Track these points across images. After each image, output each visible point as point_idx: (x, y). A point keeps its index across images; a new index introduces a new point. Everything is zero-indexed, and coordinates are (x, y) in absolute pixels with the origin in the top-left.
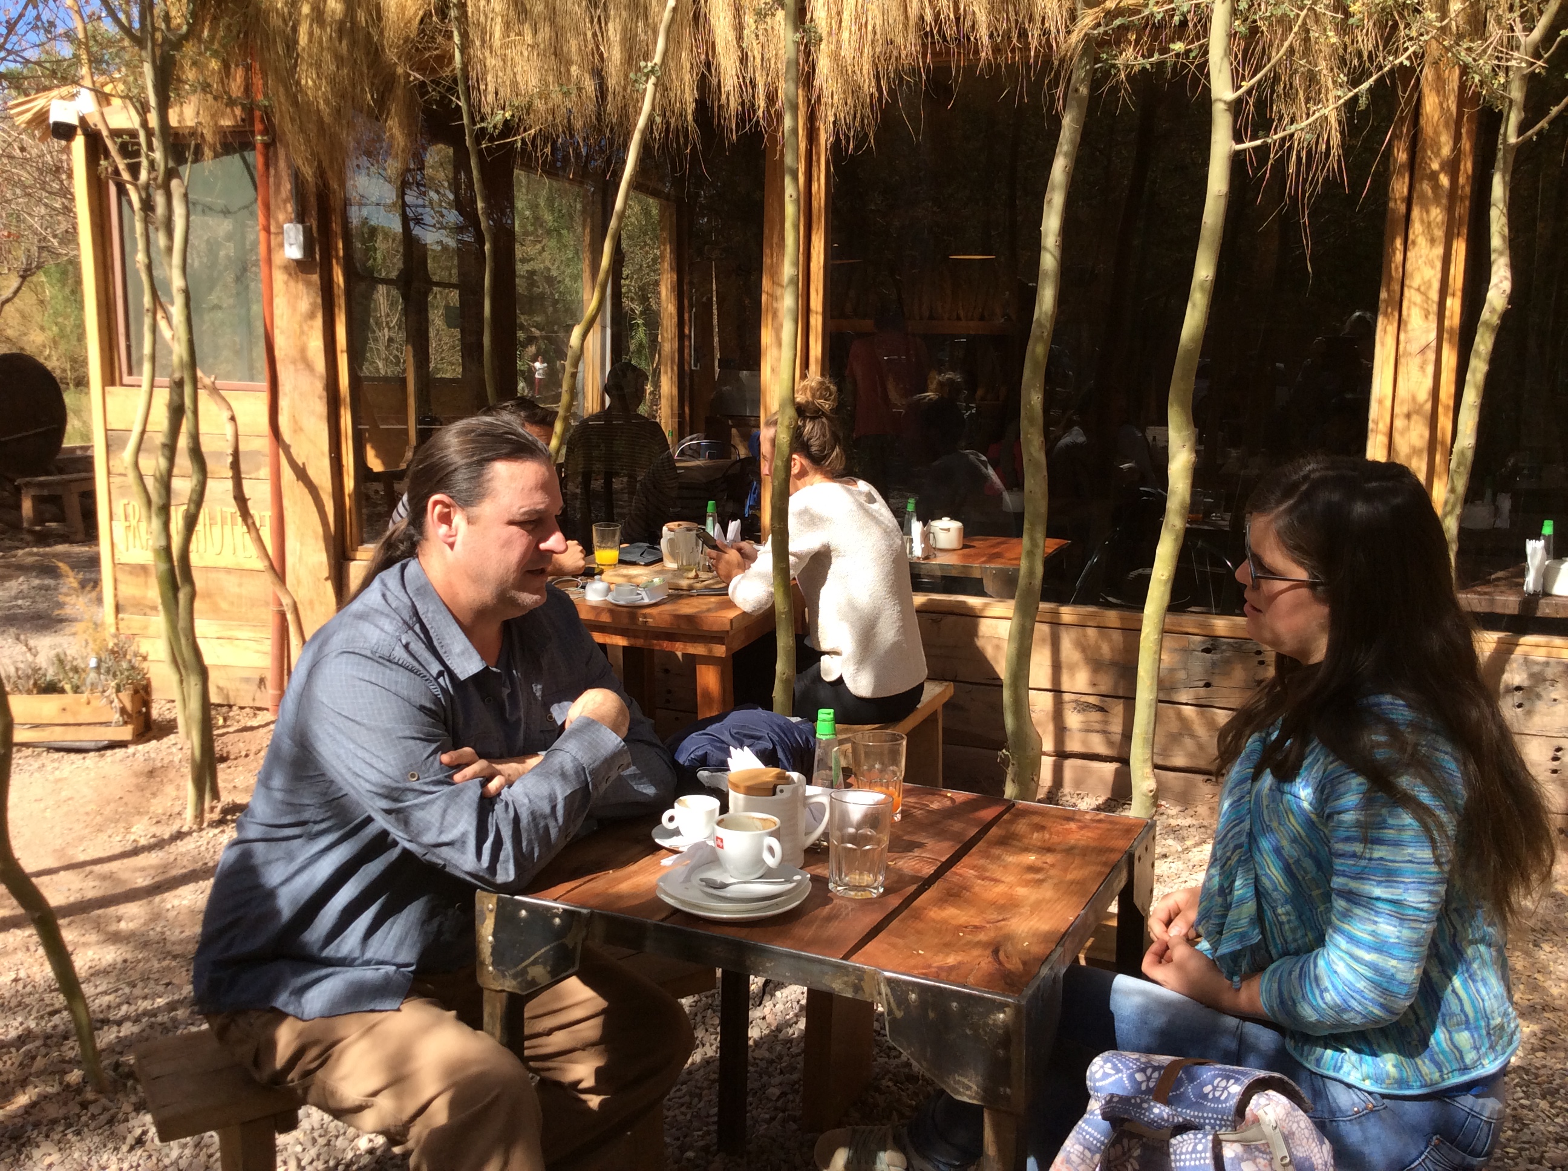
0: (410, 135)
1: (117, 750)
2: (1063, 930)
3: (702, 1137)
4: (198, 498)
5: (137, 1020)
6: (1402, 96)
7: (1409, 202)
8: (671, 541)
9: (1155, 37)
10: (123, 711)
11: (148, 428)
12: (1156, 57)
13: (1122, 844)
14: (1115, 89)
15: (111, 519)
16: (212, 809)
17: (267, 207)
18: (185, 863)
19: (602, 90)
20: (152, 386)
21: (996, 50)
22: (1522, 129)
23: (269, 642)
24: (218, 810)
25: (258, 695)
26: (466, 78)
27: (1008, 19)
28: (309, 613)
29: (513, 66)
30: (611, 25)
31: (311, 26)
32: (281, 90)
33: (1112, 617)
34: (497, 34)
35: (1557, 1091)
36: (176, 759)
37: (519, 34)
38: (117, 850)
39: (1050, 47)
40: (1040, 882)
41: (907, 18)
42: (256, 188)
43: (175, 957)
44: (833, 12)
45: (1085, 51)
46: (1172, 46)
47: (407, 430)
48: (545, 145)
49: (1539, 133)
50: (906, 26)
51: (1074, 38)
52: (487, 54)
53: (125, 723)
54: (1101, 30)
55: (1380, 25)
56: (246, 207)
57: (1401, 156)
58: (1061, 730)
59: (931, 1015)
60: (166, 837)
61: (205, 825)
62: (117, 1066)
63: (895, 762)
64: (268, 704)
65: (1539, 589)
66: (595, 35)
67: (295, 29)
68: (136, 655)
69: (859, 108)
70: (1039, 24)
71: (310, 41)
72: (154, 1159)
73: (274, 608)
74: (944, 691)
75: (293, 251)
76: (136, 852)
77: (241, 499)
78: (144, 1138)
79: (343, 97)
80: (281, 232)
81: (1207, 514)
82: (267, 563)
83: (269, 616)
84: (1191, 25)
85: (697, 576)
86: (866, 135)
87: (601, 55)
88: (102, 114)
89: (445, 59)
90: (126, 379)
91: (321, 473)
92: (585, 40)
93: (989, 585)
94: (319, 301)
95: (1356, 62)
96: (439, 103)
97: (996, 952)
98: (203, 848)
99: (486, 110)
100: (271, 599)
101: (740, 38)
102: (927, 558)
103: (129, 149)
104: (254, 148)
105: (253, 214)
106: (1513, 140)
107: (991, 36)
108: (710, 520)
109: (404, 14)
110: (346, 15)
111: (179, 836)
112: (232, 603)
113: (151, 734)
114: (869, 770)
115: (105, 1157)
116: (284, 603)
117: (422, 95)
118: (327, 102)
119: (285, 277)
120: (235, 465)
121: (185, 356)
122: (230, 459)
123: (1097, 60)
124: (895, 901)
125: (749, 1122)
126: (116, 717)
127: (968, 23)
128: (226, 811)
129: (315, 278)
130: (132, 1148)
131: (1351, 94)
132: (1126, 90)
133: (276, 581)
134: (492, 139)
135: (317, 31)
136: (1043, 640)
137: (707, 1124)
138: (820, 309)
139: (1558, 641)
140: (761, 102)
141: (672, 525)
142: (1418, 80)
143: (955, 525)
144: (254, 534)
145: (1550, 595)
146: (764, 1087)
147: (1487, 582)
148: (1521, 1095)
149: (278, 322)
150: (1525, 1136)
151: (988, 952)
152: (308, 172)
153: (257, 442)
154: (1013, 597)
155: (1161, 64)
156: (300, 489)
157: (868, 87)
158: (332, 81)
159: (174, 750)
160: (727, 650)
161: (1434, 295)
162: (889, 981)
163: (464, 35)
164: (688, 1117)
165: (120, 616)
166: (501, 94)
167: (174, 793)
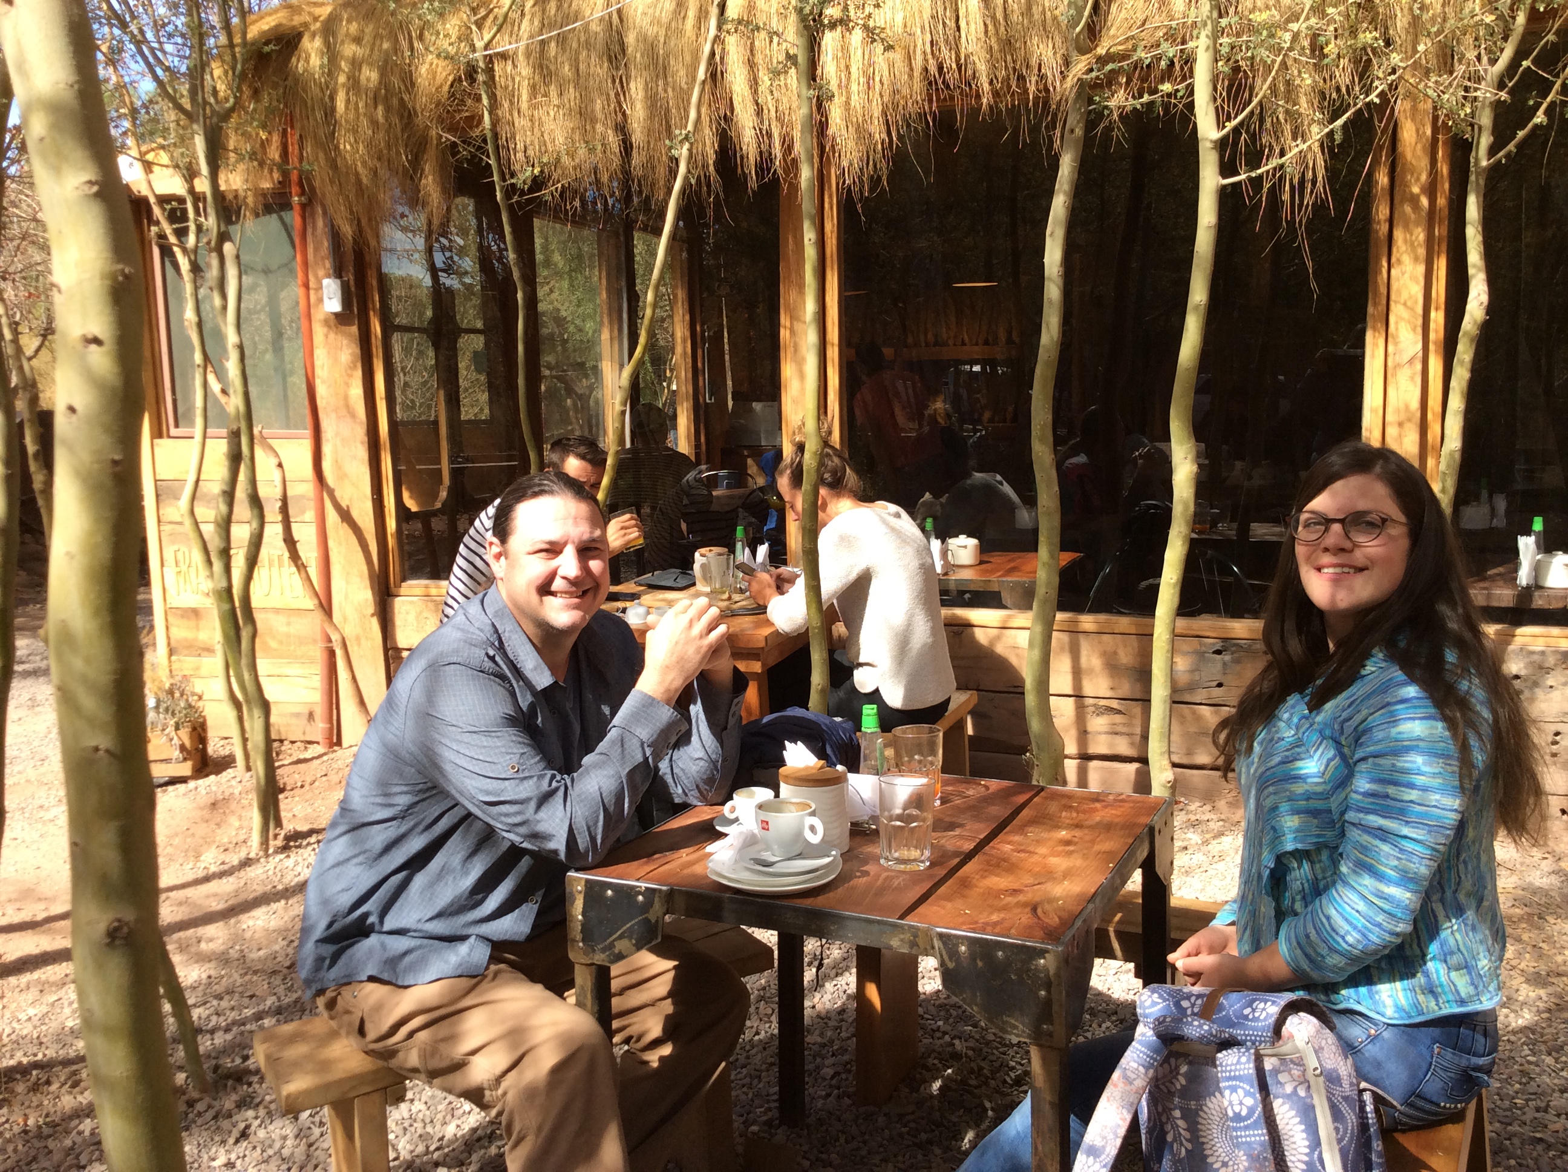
0: (444, 191)
1: (178, 786)
2: (1093, 890)
3: (765, 1113)
4: (256, 542)
5: (227, 1030)
6: (1379, 126)
7: (1391, 221)
8: (703, 566)
9: (1144, 79)
10: (183, 748)
11: (202, 477)
12: (1146, 98)
13: (1145, 820)
14: (1109, 129)
15: (162, 565)
16: (276, 836)
17: (306, 264)
18: (255, 887)
19: (627, 147)
20: (205, 437)
21: (996, 94)
22: (1492, 151)
23: (318, 678)
24: (281, 837)
25: (308, 729)
26: (496, 136)
27: (1006, 67)
28: (356, 648)
29: (541, 124)
30: (632, 85)
31: (347, 94)
32: (321, 155)
33: (1124, 623)
34: (525, 97)
35: (1562, 1048)
36: (237, 792)
37: (545, 95)
38: (190, 877)
39: (1047, 90)
40: (1071, 853)
41: (912, 69)
42: (294, 246)
43: (255, 972)
44: (843, 66)
45: (1079, 94)
46: (1161, 87)
47: (440, 470)
48: (574, 199)
49: (1508, 156)
50: (911, 77)
51: (1070, 82)
52: (516, 114)
53: (185, 759)
54: (1094, 74)
55: (1356, 61)
56: (286, 265)
57: (1382, 179)
58: (1083, 735)
59: (980, 964)
60: (236, 862)
61: (271, 851)
62: (216, 1068)
63: (933, 753)
64: (319, 738)
65: (1532, 582)
66: (617, 95)
67: (332, 98)
68: (193, 694)
69: (871, 153)
70: (1036, 71)
71: (347, 108)
72: (259, 1150)
73: (321, 645)
74: (968, 700)
75: (333, 305)
76: (207, 879)
77: (290, 542)
78: (248, 1132)
79: (379, 159)
80: (320, 287)
81: (1214, 525)
82: (316, 602)
83: (317, 653)
84: (1177, 67)
85: (730, 598)
86: (879, 178)
87: (624, 114)
88: (149, 182)
89: (474, 120)
90: (173, 431)
91: (364, 514)
92: (608, 100)
93: (1006, 598)
94: (358, 351)
95: (1334, 95)
96: (469, 161)
97: (1034, 909)
98: (271, 873)
99: (517, 167)
100: (319, 636)
101: (755, 92)
102: (946, 574)
103: (177, 216)
104: (292, 209)
105: (292, 272)
106: (1484, 163)
107: (991, 83)
108: (739, 545)
109: (434, 78)
110: (380, 83)
111: (247, 863)
112: (281, 642)
113: (208, 770)
114: (909, 762)
115: (214, 1150)
116: (333, 638)
117: (454, 155)
118: (364, 163)
119: (325, 330)
120: (284, 509)
121: (242, 408)
122: (279, 504)
123: (1090, 101)
124: (942, 872)
125: (807, 1099)
126: (176, 754)
127: (970, 72)
128: (288, 838)
129: (354, 329)
130: (237, 1141)
131: (1327, 130)
132: (1119, 128)
133: (325, 618)
134: (522, 193)
135: (353, 98)
136: (1062, 649)
137: (768, 1102)
138: (836, 340)
139: (1555, 631)
140: (777, 151)
141: (703, 550)
142: (1393, 109)
143: (973, 542)
144: (303, 575)
145: (1542, 588)
146: (818, 1068)
147: (1484, 579)
148: (1528, 1052)
149: (319, 372)
150: (1532, 1087)
151: (1028, 909)
152: (347, 230)
153: (303, 487)
154: (1030, 608)
155: (1151, 104)
156: (345, 531)
157: (878, 132)
158: (369, 145)
159: (234, 783)
160: (763, 665)
161: (1419, 310)
162: (941, 936)
163: (493, 97)
164: (750, 1096)
165: (173, 658)
166: (530, 152)
167: (237, 824)
